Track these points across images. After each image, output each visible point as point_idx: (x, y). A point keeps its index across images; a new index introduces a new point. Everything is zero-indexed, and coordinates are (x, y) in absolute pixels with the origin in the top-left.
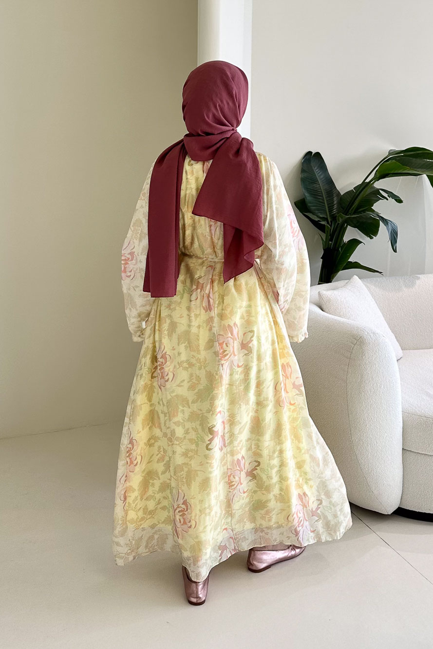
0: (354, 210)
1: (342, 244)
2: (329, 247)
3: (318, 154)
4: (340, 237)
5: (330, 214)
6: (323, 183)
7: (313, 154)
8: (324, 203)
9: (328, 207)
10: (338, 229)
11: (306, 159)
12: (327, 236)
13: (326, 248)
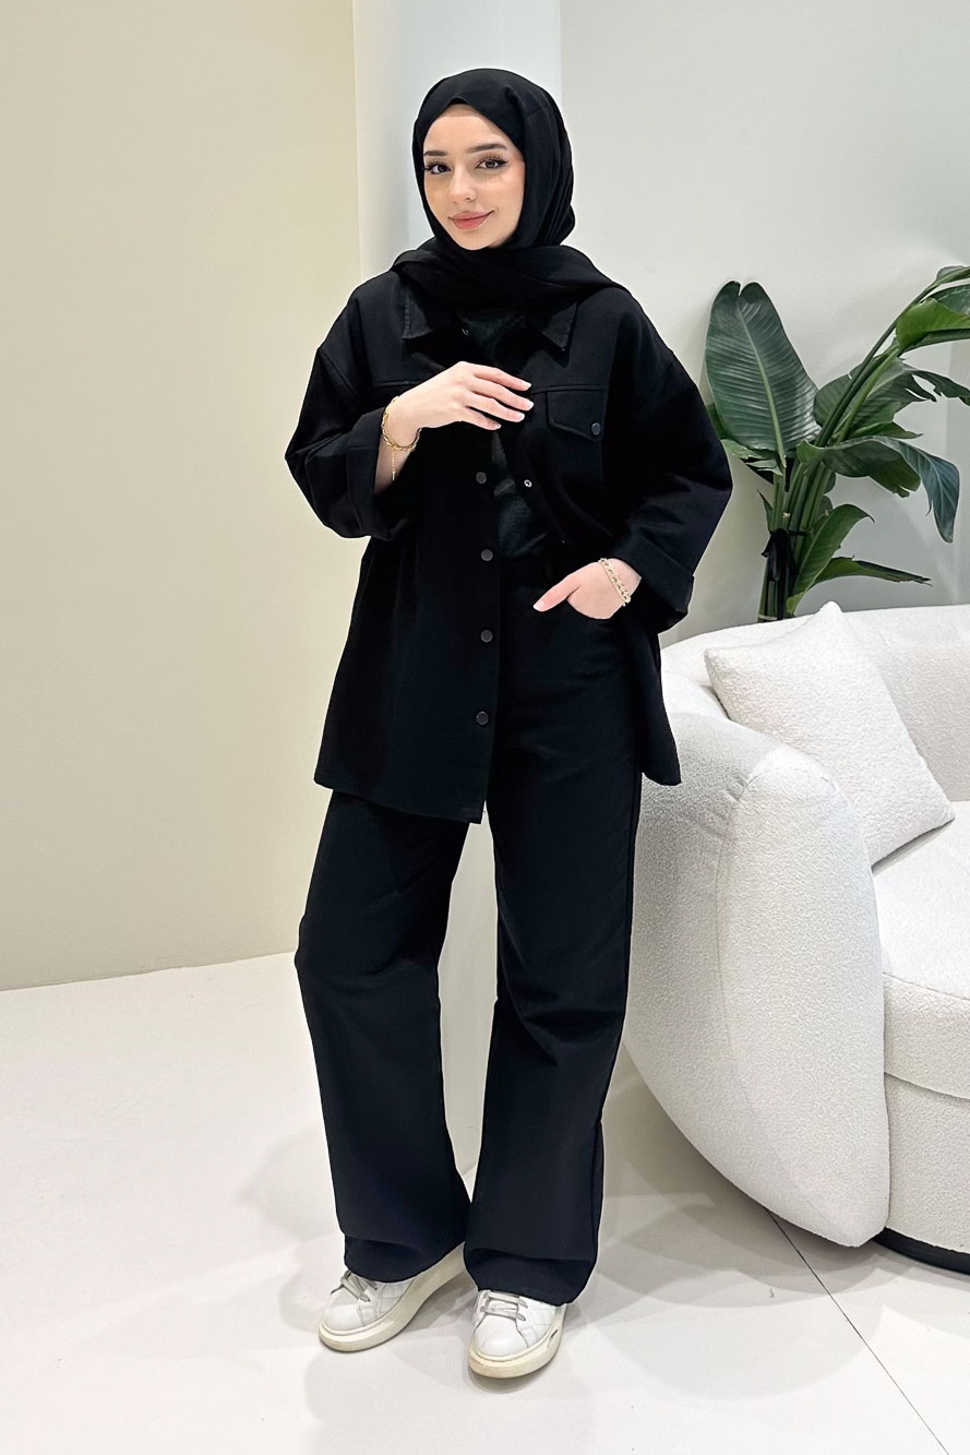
0: (844, 429)
1: (818, 518)
2: (784, 525)
3: (754, 290)
4: (811, 497)
5: (784, 440)
7: (741, 289)
8: (770, 412)
9: (780, 423)
10: (805, 479)
11: (724, 299)
12: (777, 497)
13: (776, 528)
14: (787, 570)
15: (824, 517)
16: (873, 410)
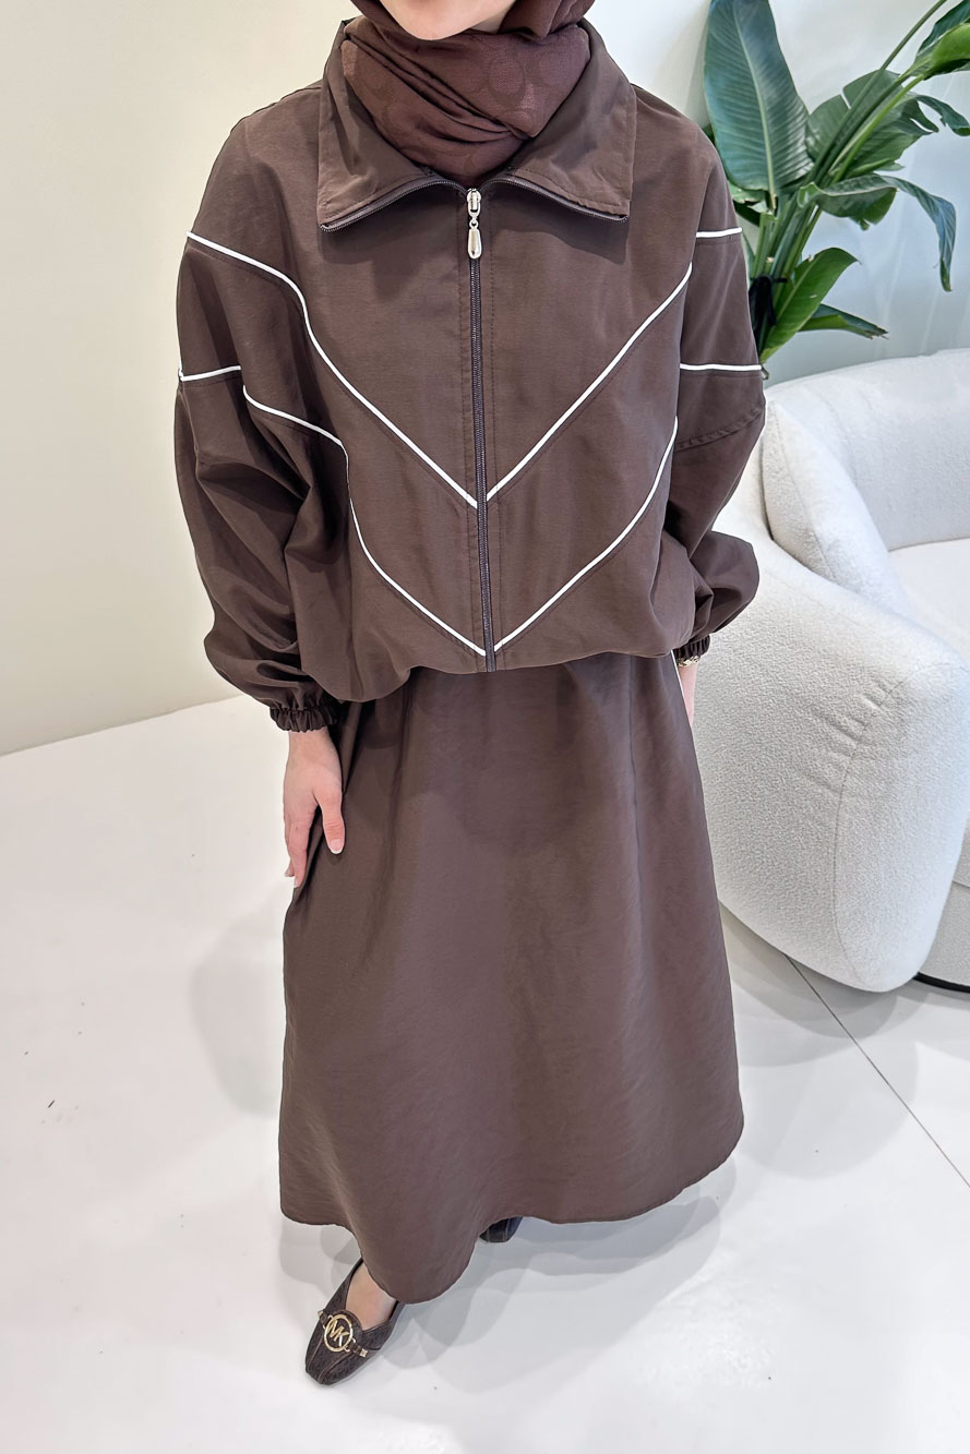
1: (799, 263)
2: (766, 271)
4: (798, 242)
5: (775, 176)
8: (763, 146)
9: (773, 157)
10: (794, 222)
12: (762, 242)
13: (757, 276)
14: (765, 320)
16: (876, 143)
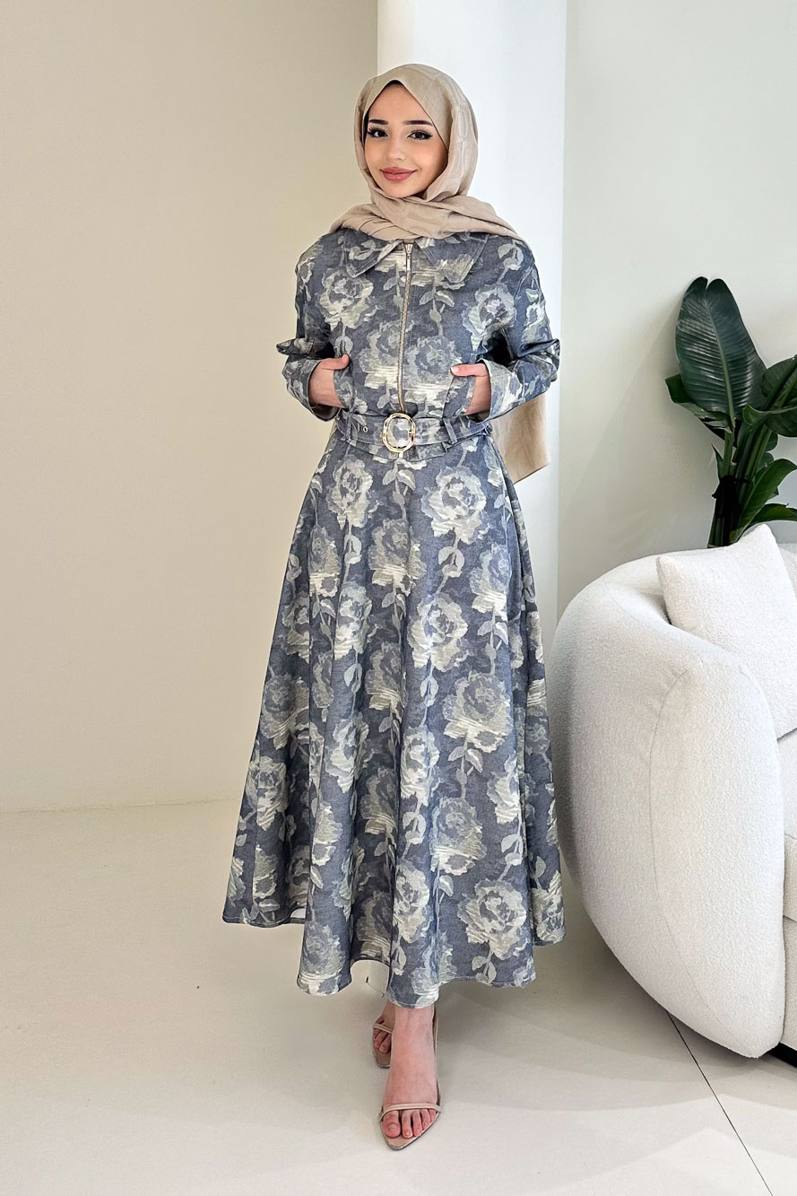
0: (785, 397)
1: (759, 469)
2: (732, 472)
3: (719, 285)
4: (755, 452)
5: (734, 405)
6: (727, 342)
7: (708, 283)
8: (724, 382)
9: (733, 392)
10: (751, 437)
11: (694, 291)
12: (728, 451)
13: (725, 477)
14: (732, 510)
15: (764, 469)
